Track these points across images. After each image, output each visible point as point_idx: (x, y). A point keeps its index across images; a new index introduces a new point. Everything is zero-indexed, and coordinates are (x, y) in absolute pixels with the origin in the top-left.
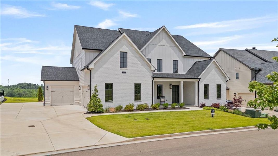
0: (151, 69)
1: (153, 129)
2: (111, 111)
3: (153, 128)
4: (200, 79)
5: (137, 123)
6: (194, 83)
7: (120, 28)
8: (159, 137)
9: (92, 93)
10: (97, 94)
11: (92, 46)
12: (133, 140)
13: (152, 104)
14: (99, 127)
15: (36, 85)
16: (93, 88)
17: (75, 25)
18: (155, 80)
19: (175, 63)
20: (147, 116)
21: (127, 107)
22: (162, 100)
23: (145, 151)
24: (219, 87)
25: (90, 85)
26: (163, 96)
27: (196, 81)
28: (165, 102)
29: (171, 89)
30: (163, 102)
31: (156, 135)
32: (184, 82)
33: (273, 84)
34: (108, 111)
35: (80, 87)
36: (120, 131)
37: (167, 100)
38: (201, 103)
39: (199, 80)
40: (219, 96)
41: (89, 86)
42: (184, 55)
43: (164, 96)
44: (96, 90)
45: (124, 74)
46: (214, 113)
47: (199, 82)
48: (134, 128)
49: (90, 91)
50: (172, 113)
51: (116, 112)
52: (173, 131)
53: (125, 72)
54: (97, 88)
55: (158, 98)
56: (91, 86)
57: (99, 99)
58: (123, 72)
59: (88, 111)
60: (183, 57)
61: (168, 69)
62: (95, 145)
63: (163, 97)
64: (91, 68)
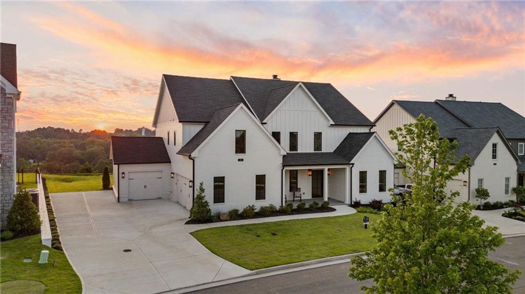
0: (280, 153)
1: (281, 254)
2: (222, 219)
3: (280, 252)
4: (353, 164)
5: (260, 243)
6: (344, 169)
7: (232, 77)
8: (288, 268)
9: (196, 193)
10: (203, 195)
11: (193, 115)
12: (257, 274)
13: (281, 205)
14: (212, 252)
15: (71, 130)
16: (197, 186)
17: (164, 75)
18: (286, 168)
19: (318, 136)
20: (274, 228)
21: (245, 211)
22: (297, 194)
23: (271, 290)
24: (382, 174)
25: (192, 180)
26: (298, 187)
27: (348, 168)
28: (301, 197)
29: (311, 177)
30: (298, 197)
31: (285, 264)
32: (329, 170)
33: (470, 166)
34: (218, 218)
35: (172, 173)
36: (239, 259)
37: (304, 194)
38: (355, 200)
39: (352, 166)
40: (382, 188)
41: (190, 181)
42: (331, 125)
43: (300, 189)
44: (202, 190)
45: (241, 162)
46: (368, 223)
47: (353, 168)
48: (257, 253)
49: (192, 188)
50: (309, 222)
51: (231, 220)
52: (306, 257)
53: (242, 160)
54: (204, 187)
55: (290, 191)
56: (193, 182)
57: (206, 202)
58: (239, 160)
59: (189, 218)
60: (330, 126)
61: (306, 146)
62: (214, 281)
63: (298, 190)
64: (195, 157)
